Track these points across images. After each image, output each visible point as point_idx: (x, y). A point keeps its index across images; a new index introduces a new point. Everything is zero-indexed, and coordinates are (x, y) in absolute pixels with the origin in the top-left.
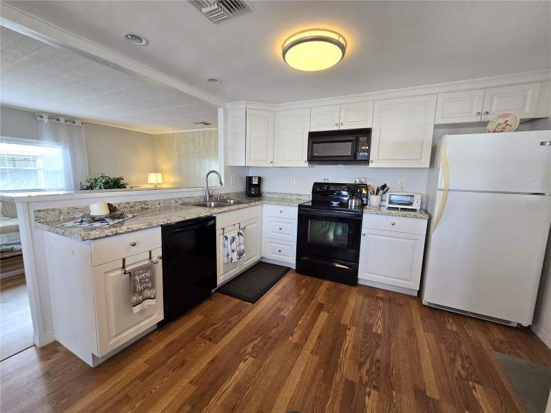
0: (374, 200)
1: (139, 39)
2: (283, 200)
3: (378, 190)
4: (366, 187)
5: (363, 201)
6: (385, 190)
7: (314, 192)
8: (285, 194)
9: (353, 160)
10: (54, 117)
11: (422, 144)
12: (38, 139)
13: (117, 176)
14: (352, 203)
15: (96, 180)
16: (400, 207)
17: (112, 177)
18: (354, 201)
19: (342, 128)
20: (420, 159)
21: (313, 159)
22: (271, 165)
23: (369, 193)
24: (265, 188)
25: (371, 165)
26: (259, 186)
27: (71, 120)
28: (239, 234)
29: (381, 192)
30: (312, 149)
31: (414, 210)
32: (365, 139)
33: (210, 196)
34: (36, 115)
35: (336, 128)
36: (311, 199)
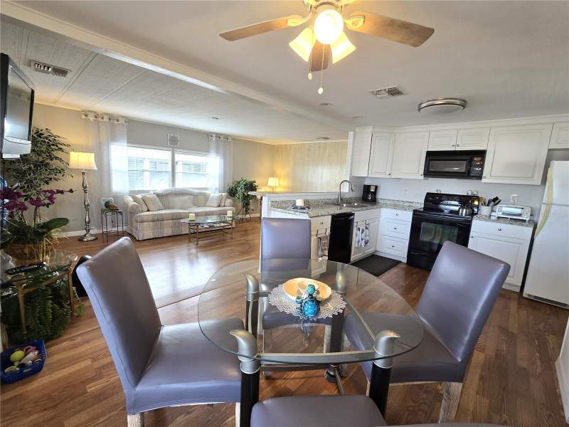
0: (485, 210)
1: (327, 104)
2: (396, 205)
3: (489, 202)
4: (478, 198)
5: (473, 211)
6: (497, 201)
7: (426, 200)
8: (398, 201)
9: (466, 175)
10: (218, 136)
11: (535, 165)
12: (208, 152)
13: (252, 180)
14: (462, 212)
15: (239, 183)
16: (509, 217)
17: (248, 180)
18: (464, 210)
19: (458, 149)
20: (533, 177)
21: (429, 173)
22: (389, 177)
23: (481, 204)
24: (380, 196)
25: (483, 180)
26: (375, 193)
27: (226, 137)
28: (366, 228)
29: (492, 203)
30: (429, 164)
31: (524, 221)
32: (480, 159)
33: (341, 199)
34: (208, 135)
35: (453, 149)
36: (423, 206)
